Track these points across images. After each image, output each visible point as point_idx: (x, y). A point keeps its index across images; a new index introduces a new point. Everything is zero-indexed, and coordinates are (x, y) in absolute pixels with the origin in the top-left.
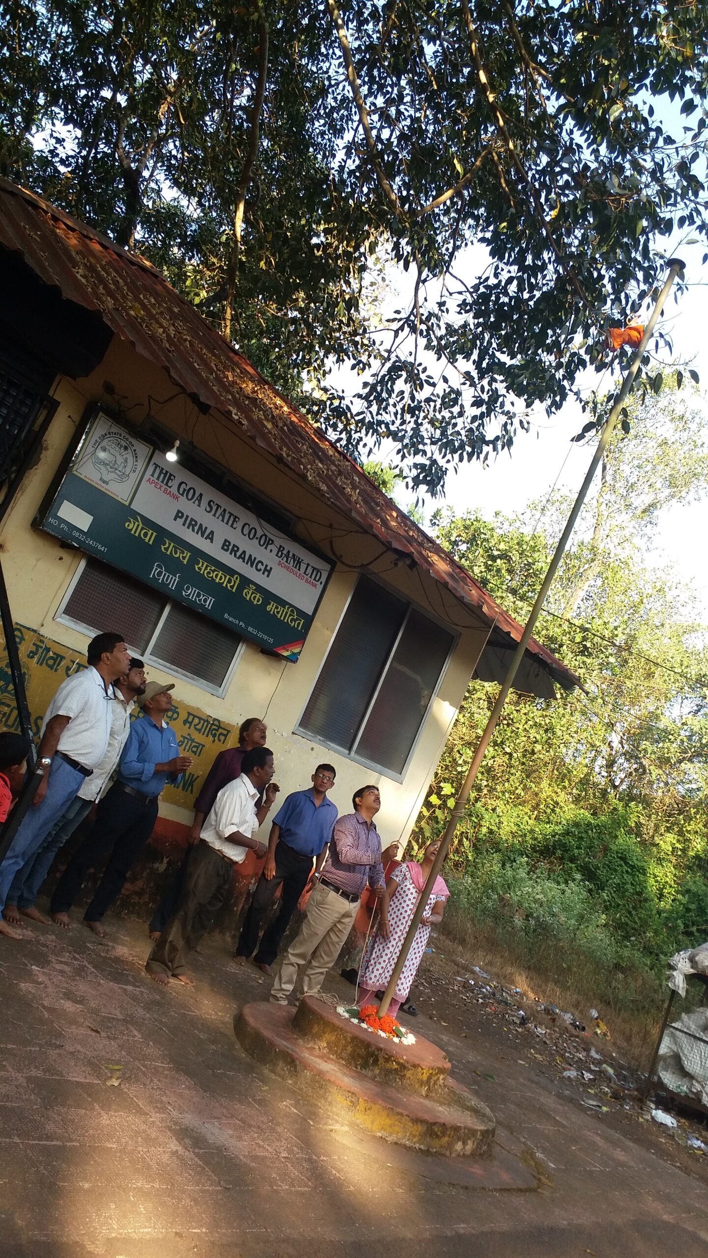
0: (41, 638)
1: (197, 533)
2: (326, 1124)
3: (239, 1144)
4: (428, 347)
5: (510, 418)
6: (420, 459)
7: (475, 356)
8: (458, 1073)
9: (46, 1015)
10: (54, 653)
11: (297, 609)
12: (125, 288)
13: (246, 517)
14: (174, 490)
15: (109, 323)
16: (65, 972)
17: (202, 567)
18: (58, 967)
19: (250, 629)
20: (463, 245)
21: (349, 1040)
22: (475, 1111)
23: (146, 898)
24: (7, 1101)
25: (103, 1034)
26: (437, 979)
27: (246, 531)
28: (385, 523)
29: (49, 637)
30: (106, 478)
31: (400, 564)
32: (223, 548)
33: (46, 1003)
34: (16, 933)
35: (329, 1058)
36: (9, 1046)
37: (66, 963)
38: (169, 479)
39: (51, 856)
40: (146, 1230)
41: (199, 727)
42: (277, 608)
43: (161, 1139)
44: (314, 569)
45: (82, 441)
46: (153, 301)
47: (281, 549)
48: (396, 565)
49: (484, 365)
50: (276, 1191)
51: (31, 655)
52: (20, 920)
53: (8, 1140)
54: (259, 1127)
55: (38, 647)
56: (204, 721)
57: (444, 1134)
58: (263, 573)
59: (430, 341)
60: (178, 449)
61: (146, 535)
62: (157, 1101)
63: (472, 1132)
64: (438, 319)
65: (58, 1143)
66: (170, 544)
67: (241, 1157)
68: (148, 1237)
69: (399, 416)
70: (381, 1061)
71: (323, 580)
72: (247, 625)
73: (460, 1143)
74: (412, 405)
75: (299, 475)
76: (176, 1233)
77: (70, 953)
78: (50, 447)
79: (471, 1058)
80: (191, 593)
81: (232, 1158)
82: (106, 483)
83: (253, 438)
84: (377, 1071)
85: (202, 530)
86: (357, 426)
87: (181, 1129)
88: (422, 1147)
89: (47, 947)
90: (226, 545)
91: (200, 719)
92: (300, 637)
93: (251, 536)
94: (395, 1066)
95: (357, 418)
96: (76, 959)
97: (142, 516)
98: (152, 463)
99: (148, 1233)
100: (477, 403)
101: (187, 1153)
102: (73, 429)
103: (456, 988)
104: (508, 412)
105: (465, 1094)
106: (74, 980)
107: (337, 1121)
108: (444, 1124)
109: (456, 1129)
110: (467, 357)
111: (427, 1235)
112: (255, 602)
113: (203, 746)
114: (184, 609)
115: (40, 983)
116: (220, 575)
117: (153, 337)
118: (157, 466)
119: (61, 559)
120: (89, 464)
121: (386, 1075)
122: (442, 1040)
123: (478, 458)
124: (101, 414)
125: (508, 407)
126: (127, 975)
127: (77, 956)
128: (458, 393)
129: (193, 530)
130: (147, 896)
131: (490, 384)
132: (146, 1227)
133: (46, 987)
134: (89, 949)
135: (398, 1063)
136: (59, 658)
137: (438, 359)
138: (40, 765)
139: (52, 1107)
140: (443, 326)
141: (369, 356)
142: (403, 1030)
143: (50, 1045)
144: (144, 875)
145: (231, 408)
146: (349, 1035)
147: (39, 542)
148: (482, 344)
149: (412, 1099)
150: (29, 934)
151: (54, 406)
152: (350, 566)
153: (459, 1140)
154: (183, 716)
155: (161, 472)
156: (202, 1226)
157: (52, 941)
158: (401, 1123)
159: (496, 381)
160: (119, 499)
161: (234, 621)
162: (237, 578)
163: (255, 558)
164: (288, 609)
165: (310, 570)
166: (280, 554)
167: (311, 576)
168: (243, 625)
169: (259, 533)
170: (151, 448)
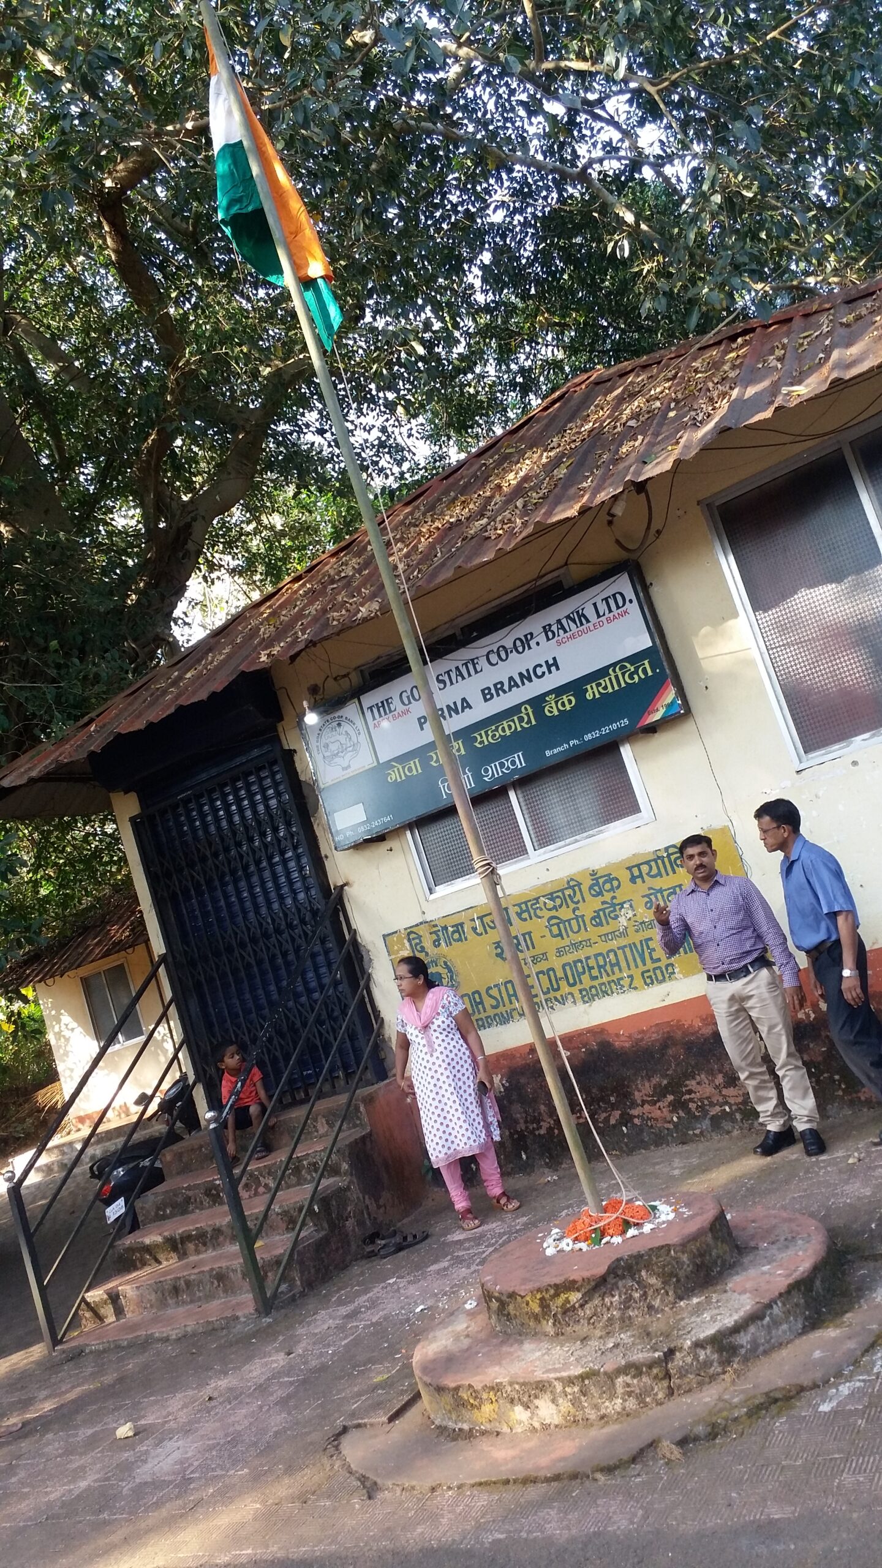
0: (432, 924)
1: (451, 717)
10: (453, 926)
13: (482, 647)
14: (401, 708)
17: (484, 739)
19: (588, 737)
27: (494, 658)
29: (437, 917)
30: (344, 765)
32: (486, 700)
38: (388, 705)
42: (599, 685)
44: (606, 599)
47: (547, 629)
51: (437, 944)
56: (655, 860)
58: (550, 672)
71: (630, 596)
72: (579, 736)
80: (493, 771)
85: (452, 710)
90: (487, 694)
91: (647, 863)
92: (661, 680)
93: (504, 657)
97: (395, 759)
98: (366, 710)
116: (505, 725)
118: (371, 708)
119: (391, 849)
120: (326, 767)
124: (303, 725)
136: (459, 927)
147: (366, 855)
154: (625, 876)
155: (378, 708)
160: (367, 767)
161: (561, 749)
162: (526, 709)
163: (528, 671)
164: (614, 671)
165: (603, 607)
166: (550, 635)
167: (610, 611)
168: (576, 742)
169: (509, 644)
170: (356, 700)
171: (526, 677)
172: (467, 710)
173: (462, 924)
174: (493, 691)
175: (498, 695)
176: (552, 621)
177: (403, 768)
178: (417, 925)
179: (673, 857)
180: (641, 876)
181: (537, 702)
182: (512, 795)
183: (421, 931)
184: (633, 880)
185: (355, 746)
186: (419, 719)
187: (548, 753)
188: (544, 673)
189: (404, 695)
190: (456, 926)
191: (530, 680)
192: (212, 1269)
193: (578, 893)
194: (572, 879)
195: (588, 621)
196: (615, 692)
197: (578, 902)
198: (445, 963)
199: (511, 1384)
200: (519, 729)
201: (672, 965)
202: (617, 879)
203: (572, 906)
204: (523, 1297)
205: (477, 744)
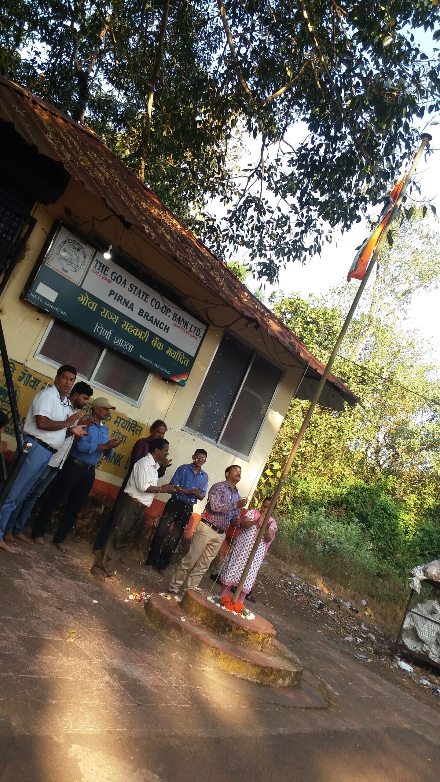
0: (26, 369)
1: (123, 304)
2: (200, 667)
3: (147, 678)
4: (269, 188)
5: (320, 234)
6: (263, 260)
7: (298, 194)
8: (281, 637)
9: (30, 599)
10: (34, 378)
11: (185, 353)
12: (78, 147)
13: (154, 295)
14: (109, 277)
15: (68, 170)
16: (41, 573)
17: (126, 326)
18: (38, 570)
19: (156, 365)
20: (292, 122)
21: (214, 616)
22: (291, 660)
23: (91, 529)
24: (6, 650)
25: (65, 611)
26: (269, 581)
27: (154, 304)
28: (240, 299)
29: (31, 368)
30: (66, 269)
31: (249, 326)
32: (139, 314)
33: (30, 592)
34: (12, 549)
35: (202, 627)
36: (7, 618)
37: (42, 568)
38: (106, 270)
39: (33, 503)
40: (90, 729)
41: (124, 425)
42: (172, 352)
43: (100, 674)
44: (196, 328)
45: (51, 245)
46: (96, 156)
47: (175, 315)
48: (247, 326)
49: (304, 200)
50: (169, 707)
51: (20, 379)
52: (14, 542)
53: (6, 674)
54: (159, 668)
55: (24, 374)
56: (127, 422)
57: (271, 673)
58: (164, 330)
59: (270, 184)
60: (111, 250)
61: (91, 305)
62: (97, 652)
63: (289, 673)
64: (276, 170)
65: (37, 676)
66: (106, 311)
67: (148, 686)
68: (91, 733)
69: (250, 232)
70: (234, 629)
71: (201, 335)
72: (154, 362)
73: (281, 679)
74: (259, 225)
75: (186, 268)
76: (108, 731)
77: (44, 562)
78: (31, 248)
79: (288, 628)
80: (119, 342)
81: (143, 687)
82: (66, 272)
83: (158, 245)
84: (231, 636)
85: (126, 303)
86: (223, 238)
87: (112, 668)
88: (258, 681)
89: (30, 558)
90: (141, 312)
91: (124, 420)
92: (187, 370)
93: (157, 307)
94: (242, 632)
95: (223, 233)
96: (48, 566)
97: (89, 293)
98: (95, 260)
99: (91, 731)
100: (299, 224)
101: (115, 683)
102: (45, 237)
103: (280, 586)
104: (319, 230)
105: (285, 650)
106: (47, 578)
107: (206, 665)
108: (271, 668)
109: (279, 671)
110: (293, 194)
111: (260, 734)
112: (159, 348)
113: (126, 437)
114: (115, 352)
115: (26, 580)
116: (137, 331)
117: (96, 179)
118: (98, 261)
119: (38, 319)
120: (56, 258)
121: (236, 638)
122: (271, 617)
123: (299, 259)
124: (63, 228)
125: (318, 227)
126: (80, 576)
127: (49, 564)
128: (287, 218)
129: (121, 303)
130: (92, 528)
131: (307, 212)
132: (90, 727)
133: (30, 582)
134: (56, 560)
135: (244, 631)
136: (37, 381)
137: (276, 196)
138: (25, 447)
139: (33, 655)
140: (279, 174)
141: (232, 193)
142: (247, 611)
143: (32, 617)
144: (90, 515)
145: (145, 226)
146: (215, 613)
147: (25, 309)
148: (302, 186)
149: (252, 652)
150: (19, 550)
151: (33, 222)
152: (218, 327)
153: (280, 677)
154: (114, 418)
155: (100, 266)
156: (124, 727)
157: (33, 554)
158: (245, 666)
159: (311, 210)
160: (74, 282)
161: (146, 360)
162: (148, 333)
163: (159, 321)
164: (179, 353)
165: (193, 329)
166: (174, 318)
167: (194, 333)
168: (152, 363)
169: (162, 305)
170: (95, 250)
171: (157, 323)
173: (39, 381)
174: (144, 314)
177: (89, 301)
178: (18, 363)
179: (133, 425)
180: (119, 423)
182: (105, 351)
184: (115, 422)
186: (112, 291)
187: (141, 357)
188: (162, 328)
189: (114, 274)
191: (157, 326)
195: (186, 328)
196: (175, 360)
200: (140, 337)
205: (122, 326)
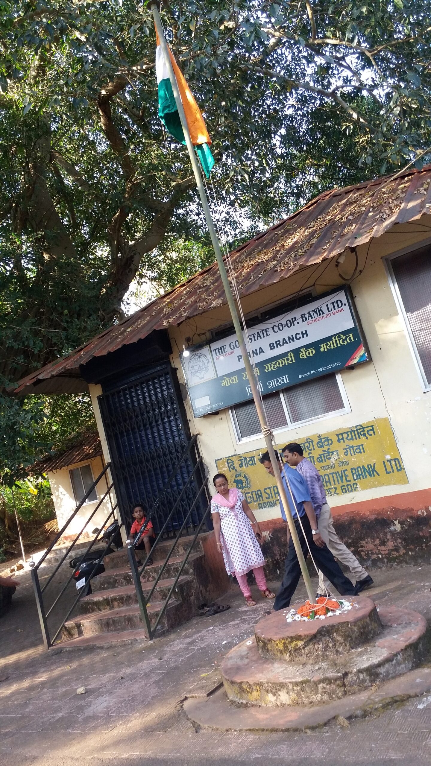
0: (239, 456)
1: (254, 356)
14: (229, 351)
17: (269, 368)
19: (320, 370)
27: (276, 329)
29: (242, 453)
32: (271, 349)
38: (224, 348)
42: (327, 345)
44: (333, 303)
47: (303, 316)
51: (241, 466)
71: (345, 302)
80: (273, 384)
85: (255, 353)
92: (358, 344)
93: (281, 329)
97: (225, 375)
113: (362, 445)
116: (280, 362)
119: (221, 418)
120: (192, 377)
144: (388, 537)
147: (210, 420)
154: (335, 438)
155: (219, 350)
160: (212, 378)
161: (306, 375)
162: (291, 354)
163: (292, 336)
164: (335, 338)
165: (331, 307)
166: (304, 319)
167: (335, 309)
168: (314, 372)
169: (284, 323)
170: (208, 346)
171: (291, 339)
172: (262, 353)
173: (254, 457)
174: (275, 345)
175: (277, 347)
176: (306, 313)
177: (229, 380)
178: (232, 456)
179: (359, 431)
180: (343, 439)
181: (296, 352)
182: (281, 396)
183: (235, 459)
184: (339, 440)
185: (207, 368)
186: (238, 357)
187: (300, 377)
188: (300, 338)
189: (232, 344)
190: (251, 457)
191: (293, 341)
192: (125, 616)
193: (311, 445)
194: (309, 439)
195: (323, 313)
196: (335, 349)
197: (311, 450)
198: (245, 475)
199: (267, 683)
200: (287, 364)
201: (356, 484)
202: (331, 440)
203: (309, 451)
204: (275, 641)
205: (266, 370)
